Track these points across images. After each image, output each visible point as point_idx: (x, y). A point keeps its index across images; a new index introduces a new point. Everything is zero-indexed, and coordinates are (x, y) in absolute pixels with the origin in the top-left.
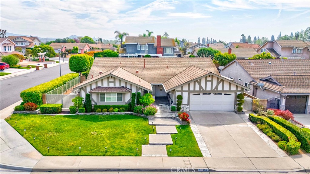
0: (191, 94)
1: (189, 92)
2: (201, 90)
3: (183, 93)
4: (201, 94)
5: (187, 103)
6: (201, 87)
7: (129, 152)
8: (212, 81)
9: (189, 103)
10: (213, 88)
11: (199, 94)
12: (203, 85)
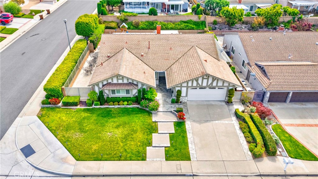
0: (189, 89)
1: (187, 87)
2: (198, 85)
3: (182, 88)
4: (198, 88)
5: (185, 95)
6: (198, 83)
7: (137, 156)
8: (208, 79)
9: (187, 96)
10: (209, 84)
11: (196, 89)
12: (200, 82)
